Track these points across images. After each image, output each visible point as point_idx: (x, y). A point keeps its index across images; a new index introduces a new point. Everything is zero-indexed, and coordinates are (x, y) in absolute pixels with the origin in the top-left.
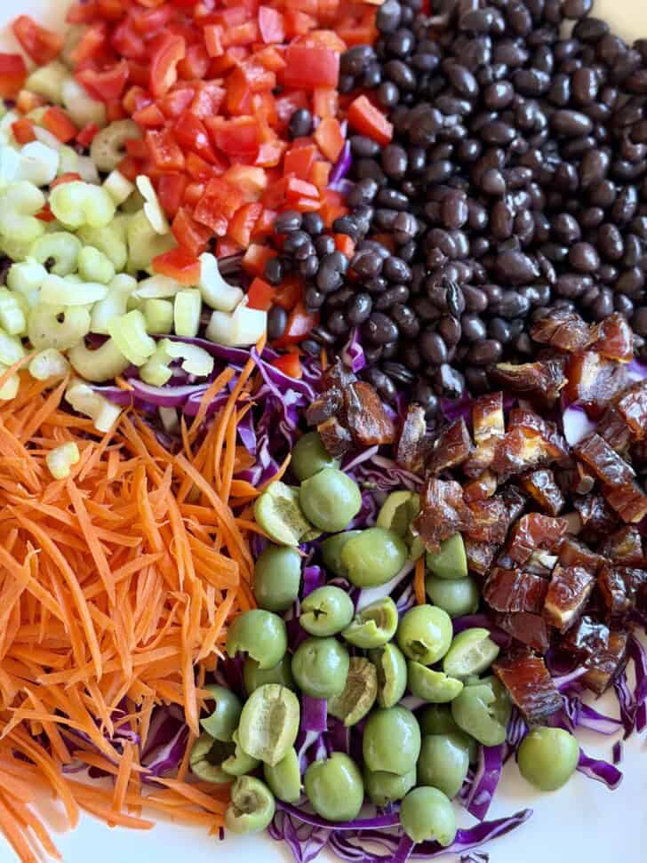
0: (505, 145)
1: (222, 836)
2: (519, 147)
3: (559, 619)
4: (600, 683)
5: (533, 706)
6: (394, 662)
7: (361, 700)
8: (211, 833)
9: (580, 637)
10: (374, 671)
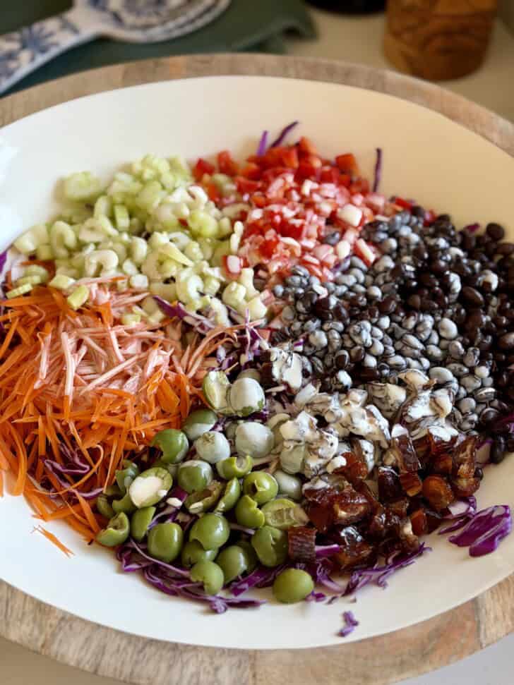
0: (431, 288)
1: (89, 544)
2: (438, 292)
3: (337, 513)
4: (344, 562)
5: (295, 543)
6: (234, 488)
7: (206, 499)
8: (86, 540)
9: (344, 530)
10: (221, 487)
